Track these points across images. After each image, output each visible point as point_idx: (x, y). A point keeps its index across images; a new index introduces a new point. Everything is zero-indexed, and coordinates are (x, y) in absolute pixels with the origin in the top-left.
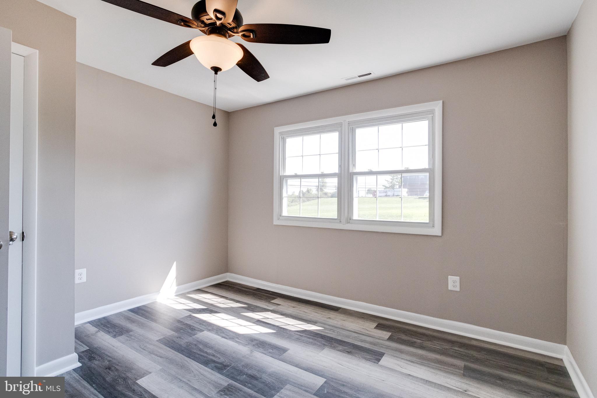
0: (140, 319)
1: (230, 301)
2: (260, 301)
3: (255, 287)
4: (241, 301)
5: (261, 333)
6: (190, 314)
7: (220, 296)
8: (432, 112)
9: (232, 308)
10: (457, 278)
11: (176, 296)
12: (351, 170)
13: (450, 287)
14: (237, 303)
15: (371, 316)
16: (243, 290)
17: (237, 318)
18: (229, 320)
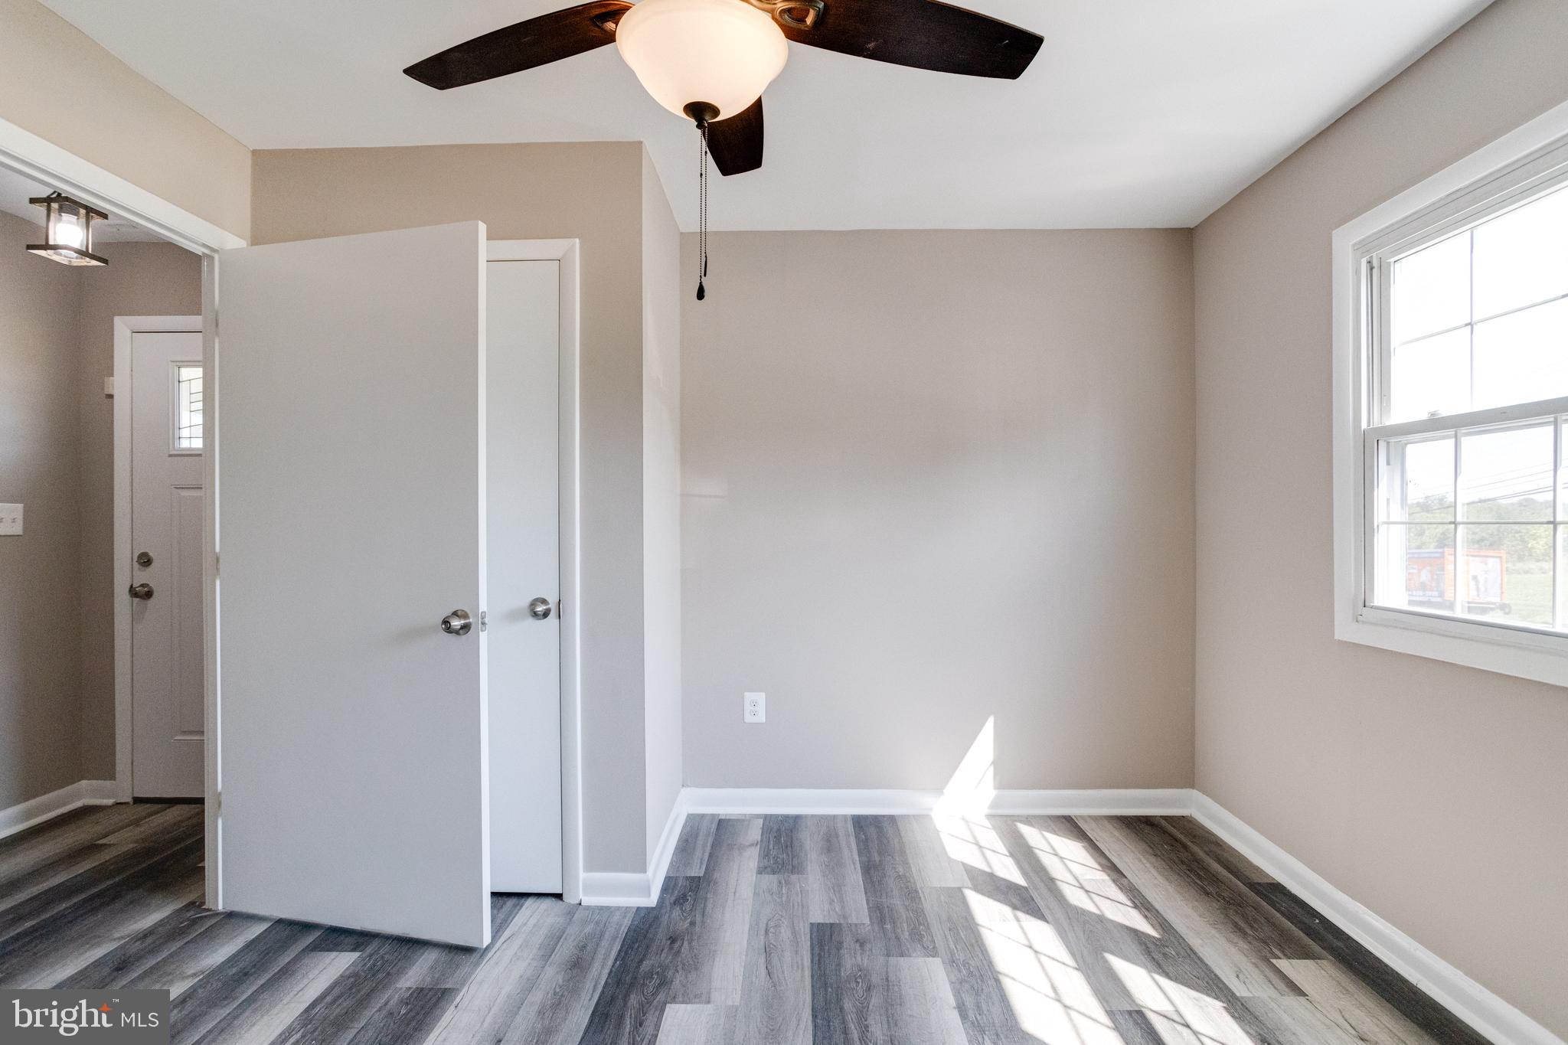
0: (849, 847)
1: (1119, 892)
3: (1267, 876)
4: (1157, 905)
6: (961, 886)
7: (1104, 862)
9: (1101, 919)
14: (1136, 907)
16: (1206, 869)
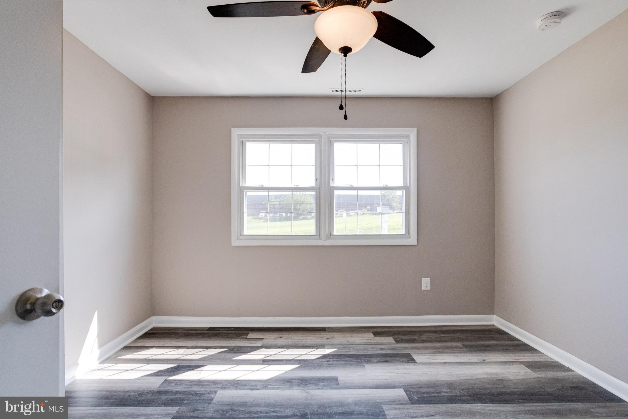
2: (235, 340)
3: (205, 327)
5: (287, 371)
6: (164, 380)
8: (408, 137)
10: (428, 280)
11: (102, 362)
12: (332, 185)
13: (423, 288)
14: (208, 349)
15: (360, 328)
17: (237, 365)
18: (228, 370)
